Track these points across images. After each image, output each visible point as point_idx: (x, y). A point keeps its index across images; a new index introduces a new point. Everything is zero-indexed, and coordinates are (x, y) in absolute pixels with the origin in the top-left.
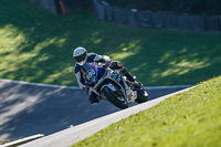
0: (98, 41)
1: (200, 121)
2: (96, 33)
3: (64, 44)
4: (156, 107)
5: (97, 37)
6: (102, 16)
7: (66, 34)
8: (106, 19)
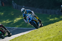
0: (13, 14)
1: (40, 38)
2: (12, 12)
3: (3, 14)
4: (28, 33)
5: (13, 13)
6: (14, 7)
7: (4, 12)
8: (16, 8)
